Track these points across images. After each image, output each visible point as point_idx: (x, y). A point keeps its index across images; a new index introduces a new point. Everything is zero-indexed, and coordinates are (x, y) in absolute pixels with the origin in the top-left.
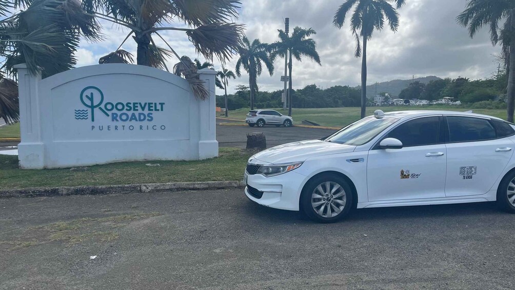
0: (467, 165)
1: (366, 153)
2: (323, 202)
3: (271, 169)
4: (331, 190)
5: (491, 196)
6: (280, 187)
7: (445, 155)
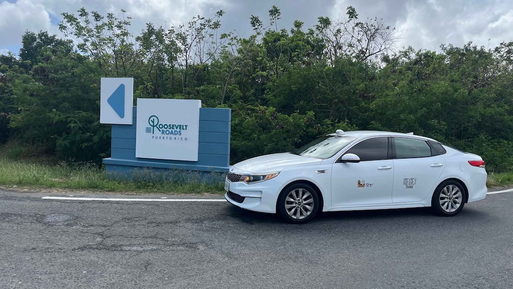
0: (410, 177)
1: (330, 165)
2: (294, 205)
3: (252, 178)
4: (302, 196)
5: (427, 203)
6: (260, 193)
7: (392, 168)
